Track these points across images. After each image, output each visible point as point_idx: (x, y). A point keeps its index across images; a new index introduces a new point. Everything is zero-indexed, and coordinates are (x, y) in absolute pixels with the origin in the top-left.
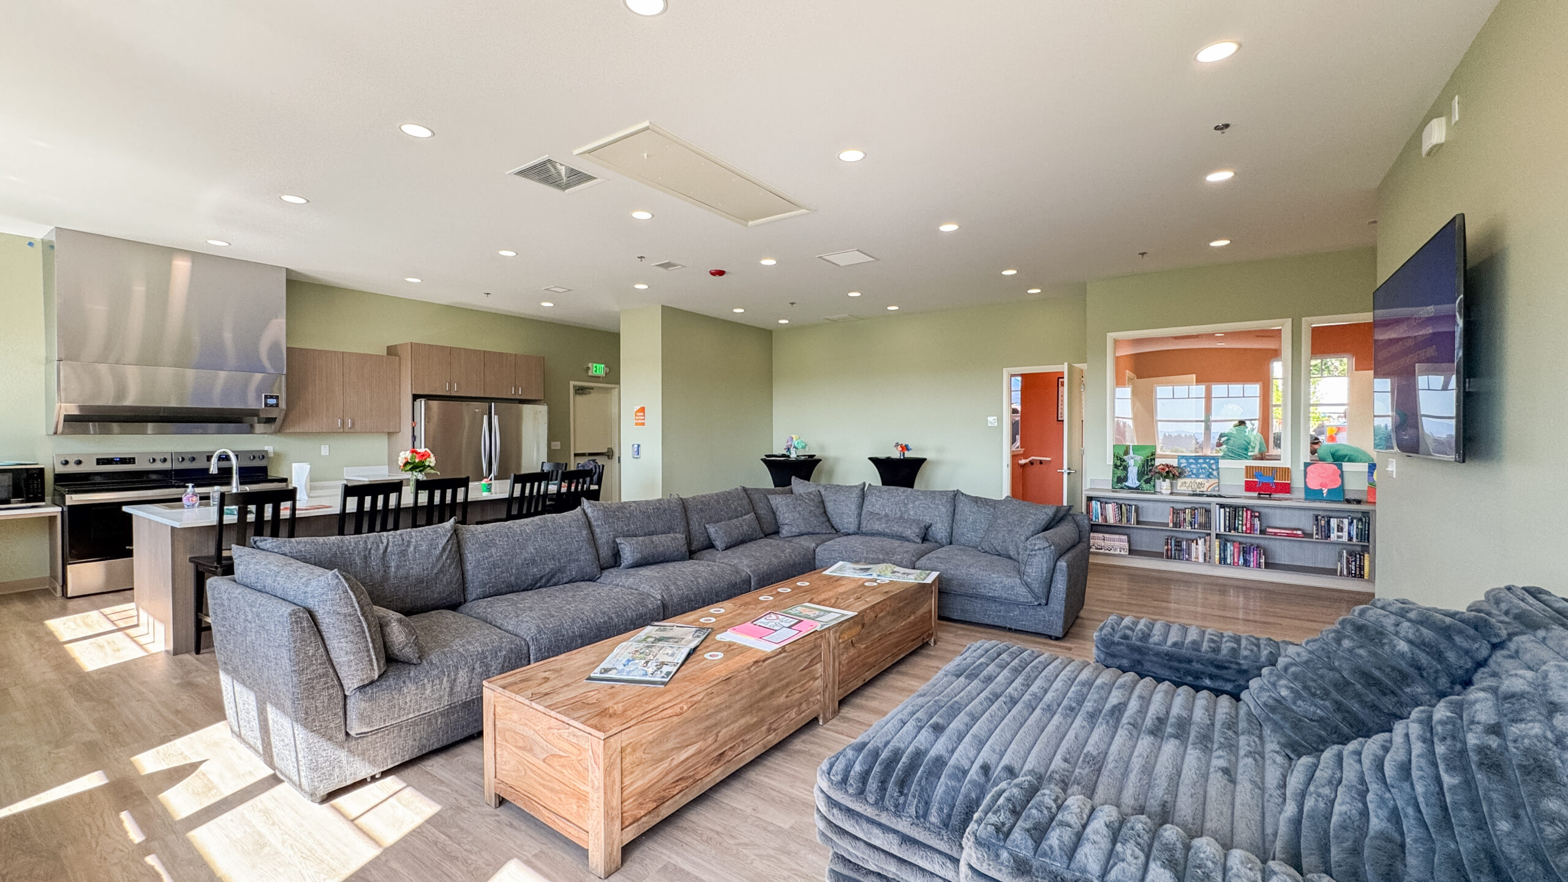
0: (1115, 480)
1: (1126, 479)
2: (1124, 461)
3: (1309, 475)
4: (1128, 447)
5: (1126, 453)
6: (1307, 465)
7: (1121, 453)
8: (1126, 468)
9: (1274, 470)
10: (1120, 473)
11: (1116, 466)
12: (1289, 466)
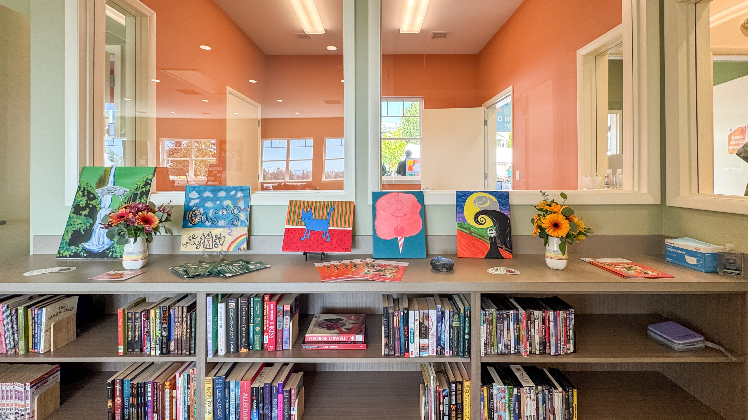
0: (68, 238)
1: (87, 235)
2: (95, 198)
3: (380, 213)
4: (107, 171)
5: (102, 182)
6: (377, 196)
7: (93, 183)
8: (93, 212)
9: (330, 206)
10: (80, 223)
11: (77, 209)
12: (353, 200)
